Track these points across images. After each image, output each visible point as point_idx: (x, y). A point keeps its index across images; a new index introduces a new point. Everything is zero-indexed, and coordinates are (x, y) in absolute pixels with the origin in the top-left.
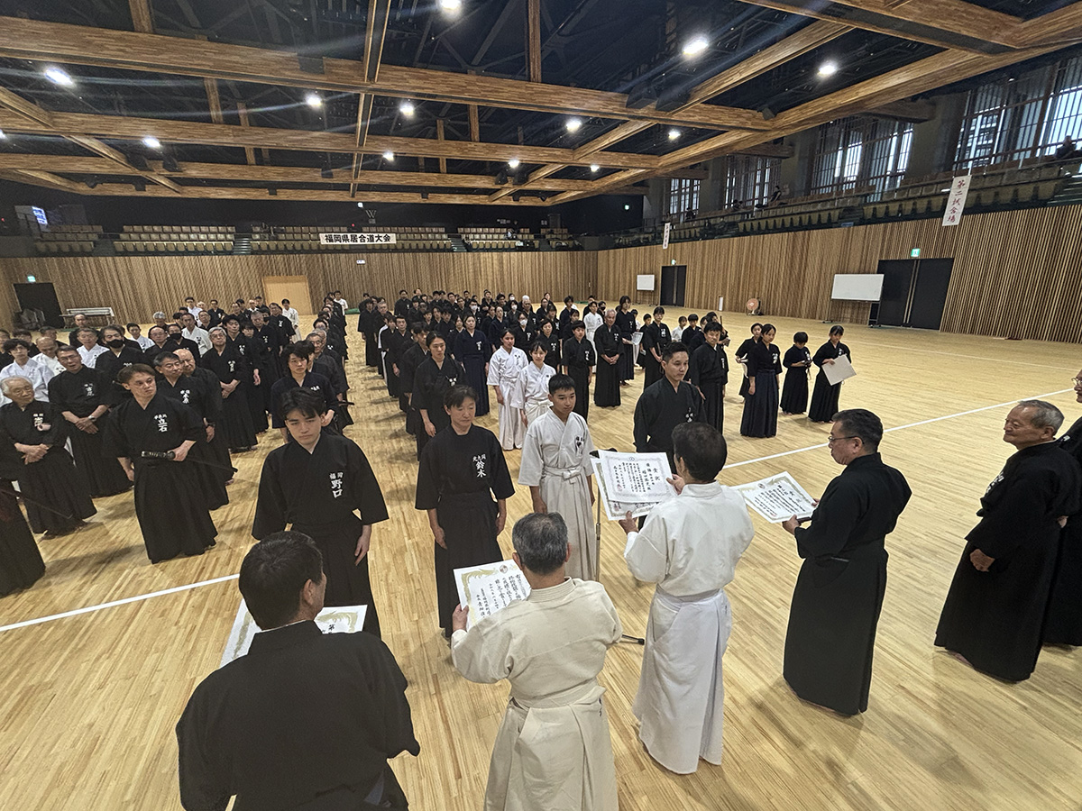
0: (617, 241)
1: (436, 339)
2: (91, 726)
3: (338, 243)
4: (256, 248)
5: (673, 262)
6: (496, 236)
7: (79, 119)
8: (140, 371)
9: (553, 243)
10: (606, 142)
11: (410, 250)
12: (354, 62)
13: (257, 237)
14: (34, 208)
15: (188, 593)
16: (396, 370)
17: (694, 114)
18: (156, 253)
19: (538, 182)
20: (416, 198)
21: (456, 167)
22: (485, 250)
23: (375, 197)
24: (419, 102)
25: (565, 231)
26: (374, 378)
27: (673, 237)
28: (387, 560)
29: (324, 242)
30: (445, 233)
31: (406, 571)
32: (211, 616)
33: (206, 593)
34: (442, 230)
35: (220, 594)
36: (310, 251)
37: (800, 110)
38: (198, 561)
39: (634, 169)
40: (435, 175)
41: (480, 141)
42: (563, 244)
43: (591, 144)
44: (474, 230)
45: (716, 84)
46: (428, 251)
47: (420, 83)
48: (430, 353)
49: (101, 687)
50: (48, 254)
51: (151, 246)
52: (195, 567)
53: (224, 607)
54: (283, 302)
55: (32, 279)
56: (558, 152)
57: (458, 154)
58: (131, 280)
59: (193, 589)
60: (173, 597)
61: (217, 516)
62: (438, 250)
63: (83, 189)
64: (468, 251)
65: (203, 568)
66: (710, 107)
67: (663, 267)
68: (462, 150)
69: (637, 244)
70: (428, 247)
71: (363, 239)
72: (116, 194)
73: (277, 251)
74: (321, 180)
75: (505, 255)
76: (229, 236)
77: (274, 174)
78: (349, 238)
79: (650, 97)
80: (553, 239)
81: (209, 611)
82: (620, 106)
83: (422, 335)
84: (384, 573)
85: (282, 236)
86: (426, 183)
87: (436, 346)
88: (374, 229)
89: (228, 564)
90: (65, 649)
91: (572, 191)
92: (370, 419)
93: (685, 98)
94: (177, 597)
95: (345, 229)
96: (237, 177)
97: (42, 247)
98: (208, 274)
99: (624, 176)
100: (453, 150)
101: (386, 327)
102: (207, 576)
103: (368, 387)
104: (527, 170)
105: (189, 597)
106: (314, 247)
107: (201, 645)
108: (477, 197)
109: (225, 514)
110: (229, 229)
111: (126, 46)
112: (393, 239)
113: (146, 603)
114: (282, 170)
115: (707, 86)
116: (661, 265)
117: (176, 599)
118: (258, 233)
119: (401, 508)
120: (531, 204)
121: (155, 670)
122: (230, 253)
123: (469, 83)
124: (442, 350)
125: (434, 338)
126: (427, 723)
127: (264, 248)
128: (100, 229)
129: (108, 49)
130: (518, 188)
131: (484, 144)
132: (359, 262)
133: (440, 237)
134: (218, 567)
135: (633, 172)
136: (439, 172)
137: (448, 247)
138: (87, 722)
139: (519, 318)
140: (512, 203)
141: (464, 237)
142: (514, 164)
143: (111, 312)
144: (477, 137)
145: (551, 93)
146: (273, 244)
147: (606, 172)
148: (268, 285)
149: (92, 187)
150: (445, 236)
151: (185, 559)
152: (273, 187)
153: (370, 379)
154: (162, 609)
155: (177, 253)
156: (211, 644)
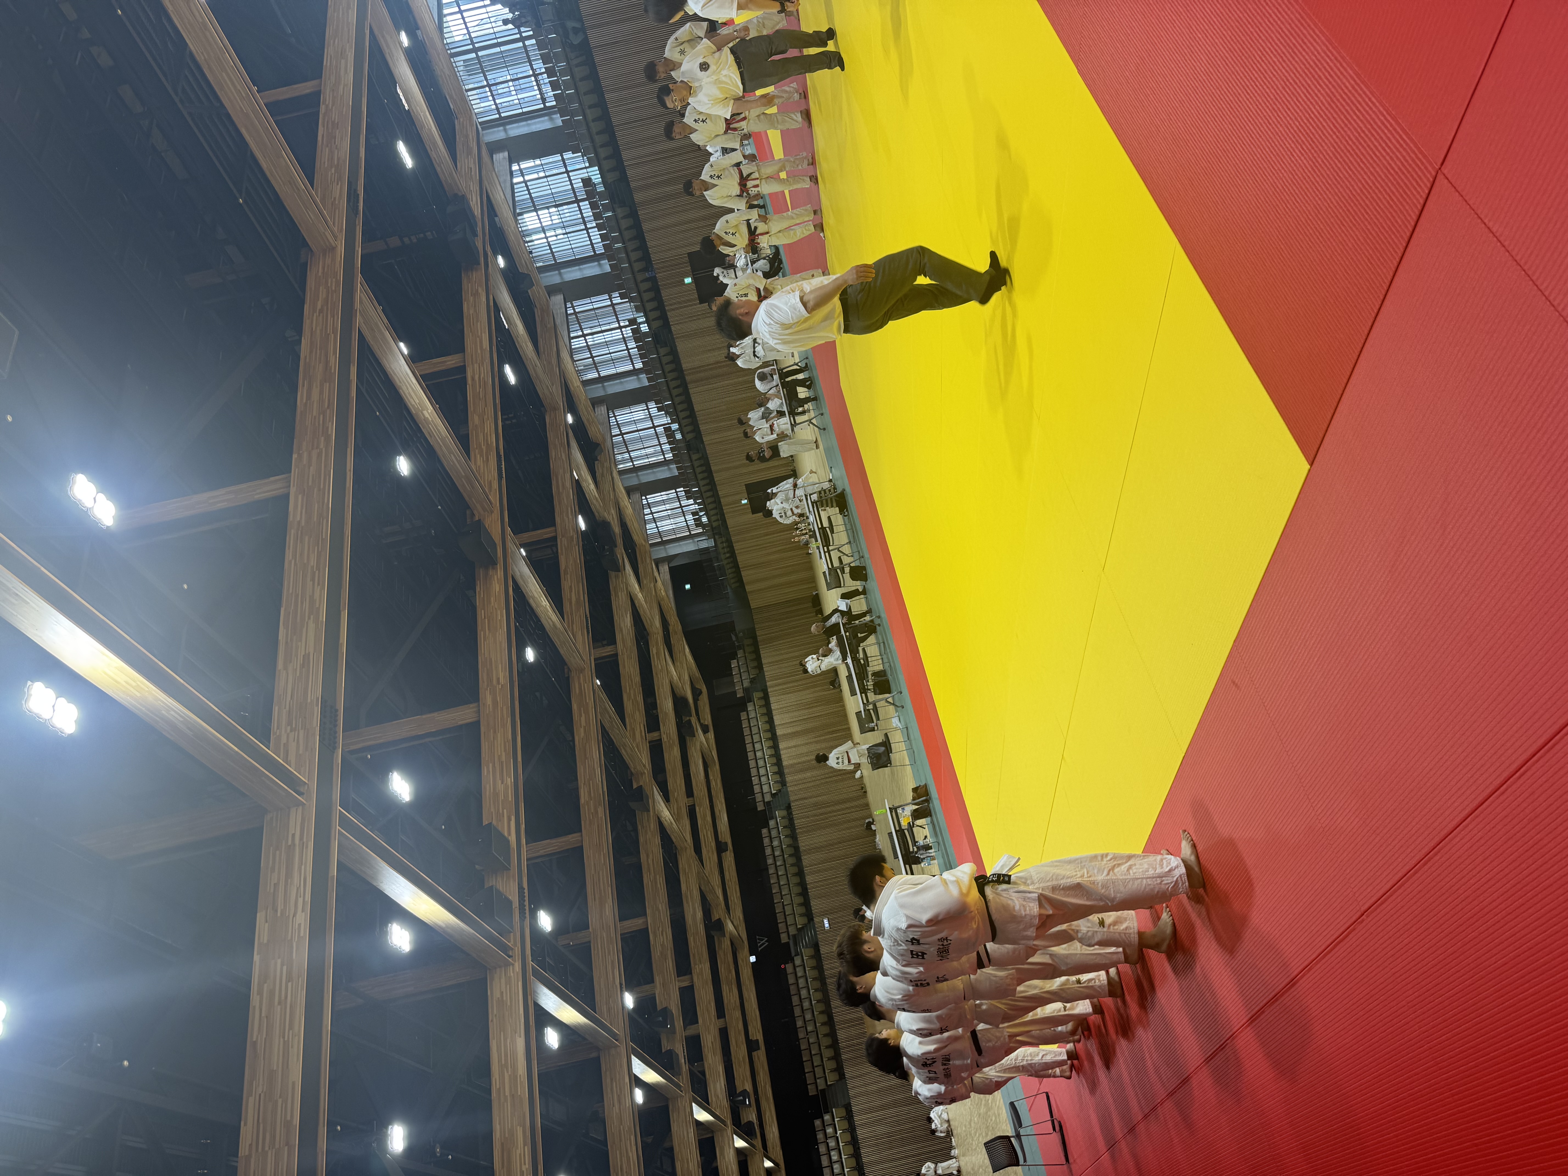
0: (734, 585)
4: (836, 1076)
5: (744, 502)
6: (759, 755)
9: (754, 673)
19: (684, 686)
25: (734, 663)
30: (767, 825)
34: (765, 831)
42: (751, 658)
44: (757, 788)
62: (791, 824)
67: (753, 513)
110: (818, 1126)
116: (751, 515)
118: (817, 1086)
133: (774, 829)
137: (785, 813)
140: (712, 734)
150: (772, 823)
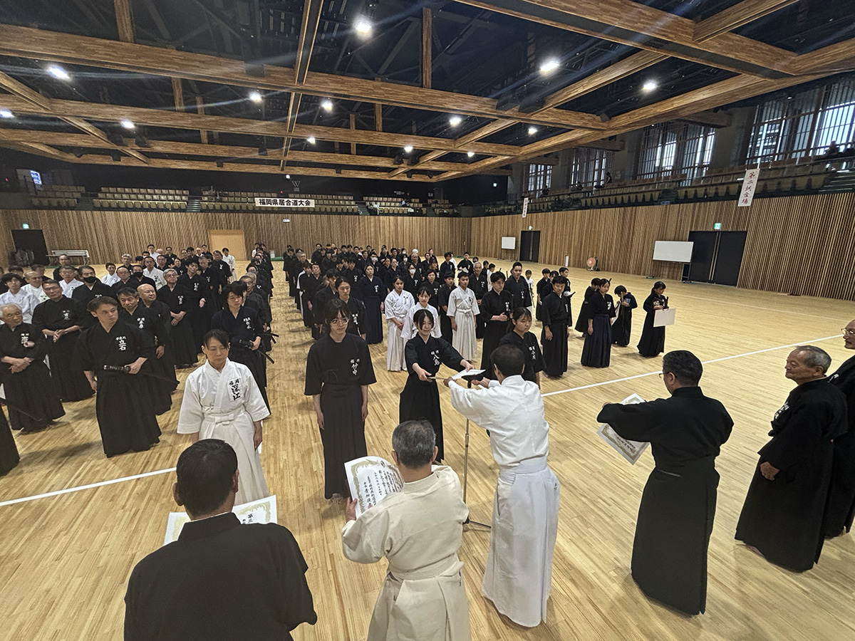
0: (487, 211)
1: (343, 283)
2: (48, 591)
3: (269, 205)
4: (204, 207)
5: (530, 228)
6: (393, 204)
7: (72, 105)
8: (106, 302)
9: (437, 211)
10: (480, 135)
11: (326, 213)
12: (289, 69)
13: (206, 199)
14: (32, 172)
15: (133, 483)
16: (311, 306)
17: (548, 115)
18: (126, 209)
19: (427, 163)
20: (332, 173)
21: (364, 150)
22: (383, 214)
23: (300, 171)
24: (337, 100)
25: (447, 201)
26: (293, 312)
27: (530, 207)
28: (297, 459)
29: (258, 204)
30: (354, 200)
31: (312, 468)
32: (152, 502)
33: (150, 482)
34: (351, 198)
35: (160, 484)
36: (247, 211)
37: (629, 115)
38: (144, 456)
39: (501, 156)
40: (348, 156)
41: (383, 131)
42: (445, 211)
43: (469, 135)
44: (376, 199)
45: (565, 93)
46: (340, 214)
47: (338, 86)
48: (337, 293)
49: (58, 559)
50: (41, 207)
51: (122, 203)
52: (142, 460)
53: (163, 494)
54: (223, 250)
55: (26, 226)
56: (443, 141)
57: (366, 140)
58: (105, 230)
59: (139, 479)
60: (121, 485)
61: (161, 420)
62: (347, 213)
63: (71, 158)
64: (371, 215)
65: (148, 462)
66: (561, 111)
67: (522, 232)
68: (368, 137)
69: (502, 213)
70: (340, 210)
71: (289, 203)
72: (97, 163)
73: (221, 211)
74: (259, 157)
75: (399, 218)
76: (184, 198)
77: (221, 151)
78: (278, 202)
79: (514, 101)
80: (437, 208)
81: (150, 499)
82: (492, 108)
83: (333, 280)
84: (294, 468)
85: (225, 199)
86: (340, 162)
87: (343, 289)
88: (298, 195)
89: (168, 459)
90: (32, 526)
91: (452, 171)
92: (288, 344)
93: (541, 103)
94: (125, 485)
95: (275, 195)
96: (193, 152)
97: (36, 201)
98: (166, 226)
99: (493, 161)
100: (363, 138)
101: (304, 272)
102: (151, 468)
103: (288, 319)
104: (419, 154)
105: (135, 486)
106: (250, 208)
107: (143, 525)
108: (379, 174)
109: (169, 417)
110: (184, 192)
111: (112, 52)
112: (312, 204)
113: (100, 490)
114: (227, 148)
115: (557, 96)
116: (521, 230)
117: (124, 487)
119: (310, 417)
120: (420, 180)
121: (103, 546)
122: (184, 211)
123: (375, 87)
124: (347, 291)
125: (342, 282)
126: (324, 594)
127: (211, 208)
128: (82, 189)
129: (97, 53)
130: (411, 168)
131: (386, 134)
132: (285, 221)
133: (350, 203)
134: (160, 461)
135: (500, 158)
136: (350, 154)
137: (355, 211)
138: (45, 587)
139: (409, 268)
140: (406, 179)
141: (368, 204)
142: (409, 149)
143: (87, 254)
144: (380, 128)
145: (439, 97)
146: (218, 205)
147: (479, 157)
148: (212, 236)
149: (79, 157)
150: (353, 203)
151: (134, 454)
152: (220, 160)
153: (289, 312)
154: (113, 494)
155: (142, 209)
156: (150, 525)
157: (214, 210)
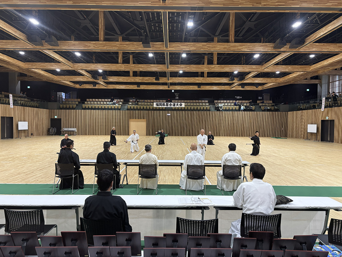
0: (299, 107)
5: (327, 118)
7: (81, 65)
11: (191, 110)
14: (63, 93)
17: (312, 48)
23: (178, 88)
24: (188, 53)
29: (155, 106)
34: (206, 101)
39: (297, 72)
41: (217, 64)
42: (268, 108)
45: (314, 36)
47: (185, 47)
50: (63, 108)
55: (56, 117)
62: (203, 110)
63: (77, 86)
66: (322, 44)
70: (199, 109)
71: (171, 105)
72: (87, 88)
73: (137, 109)
74: (155, 81)
76: (120, 103)
78: (165, 104)
82: (272, 48)
86: (198, 82)
88: (177, 101)
91: (270, 83)
95: (165, 101)
99: (294, 75)
104: (242, 75)
106: (151, 108)
110: (121, 100)
111: (96, 46)
114: (141, 78)
116: (321, 119)
118: (131, 102)
120: (251, 89)
122: (120, 109)
123: (203, 45)
127: (132, 108)
128: (79, 100)
129: (91, 47)
130: (241, 82)
132: (168, 115)
136: (204, 77)
137: (208, 109)
141: (216, 104)
142: (236, 72)
143: (76, 130)
145: (238, 46)
146: (135, 107)
148: (131, 122)
149: (80, 86)
152: (138, 84)
155: (101, 109)
157: (134, 109)
